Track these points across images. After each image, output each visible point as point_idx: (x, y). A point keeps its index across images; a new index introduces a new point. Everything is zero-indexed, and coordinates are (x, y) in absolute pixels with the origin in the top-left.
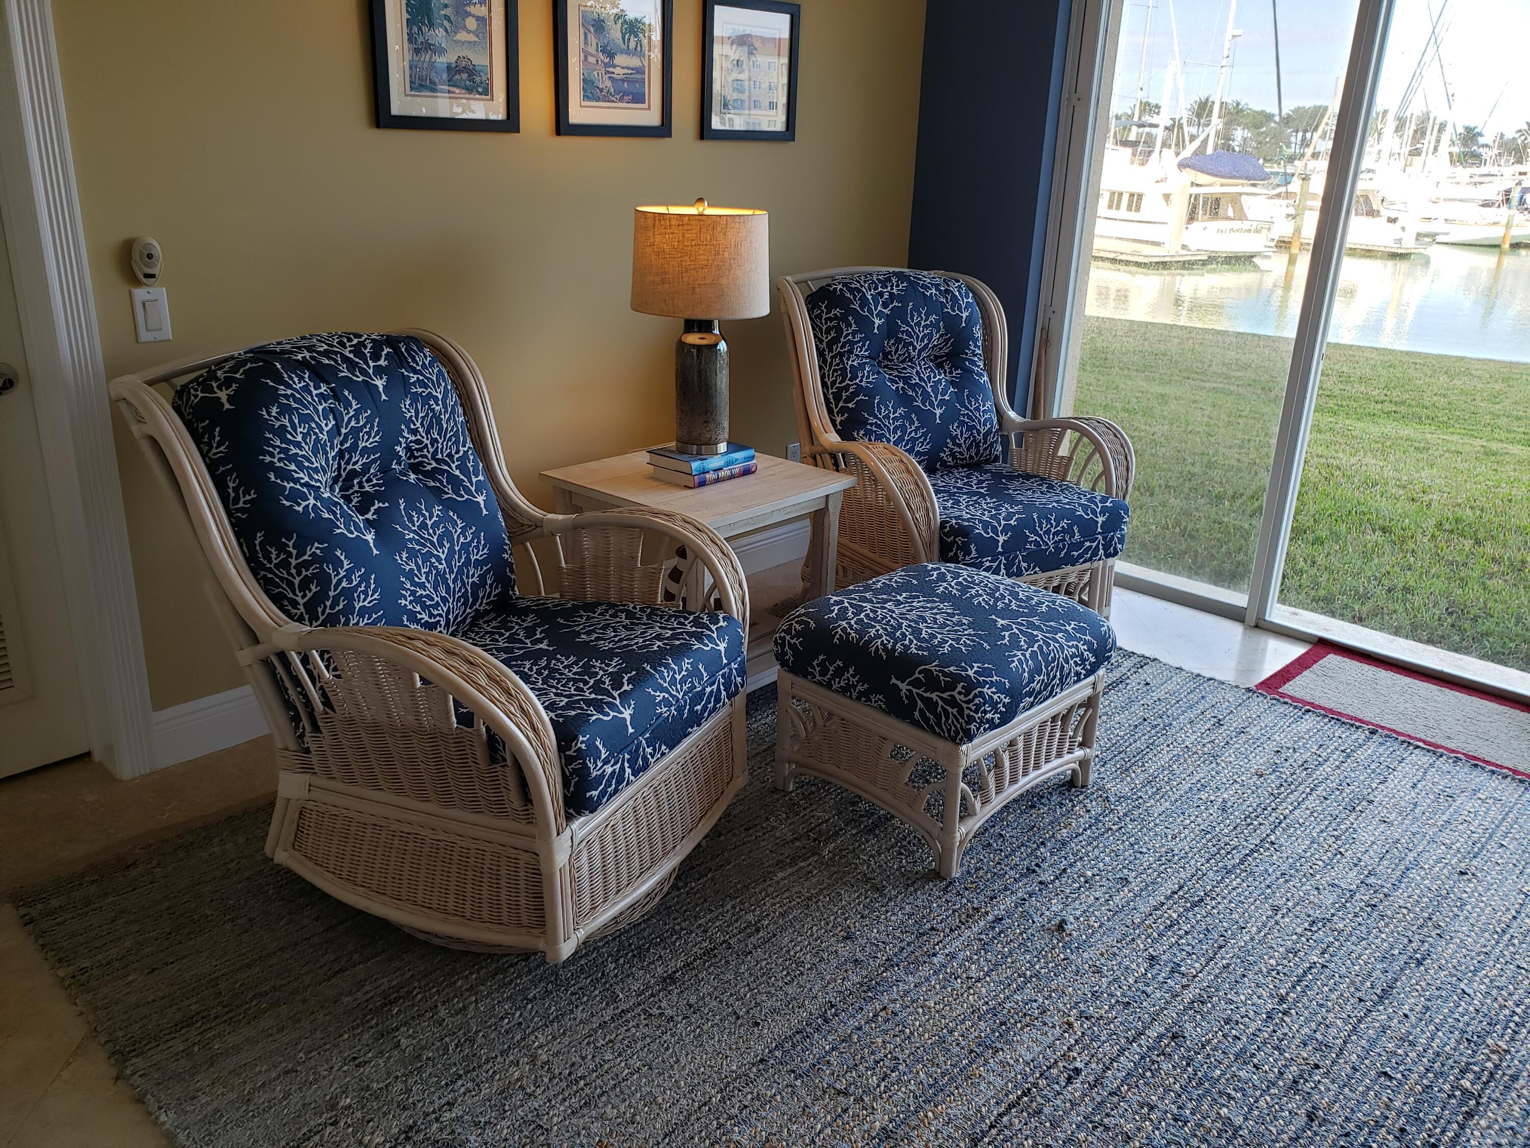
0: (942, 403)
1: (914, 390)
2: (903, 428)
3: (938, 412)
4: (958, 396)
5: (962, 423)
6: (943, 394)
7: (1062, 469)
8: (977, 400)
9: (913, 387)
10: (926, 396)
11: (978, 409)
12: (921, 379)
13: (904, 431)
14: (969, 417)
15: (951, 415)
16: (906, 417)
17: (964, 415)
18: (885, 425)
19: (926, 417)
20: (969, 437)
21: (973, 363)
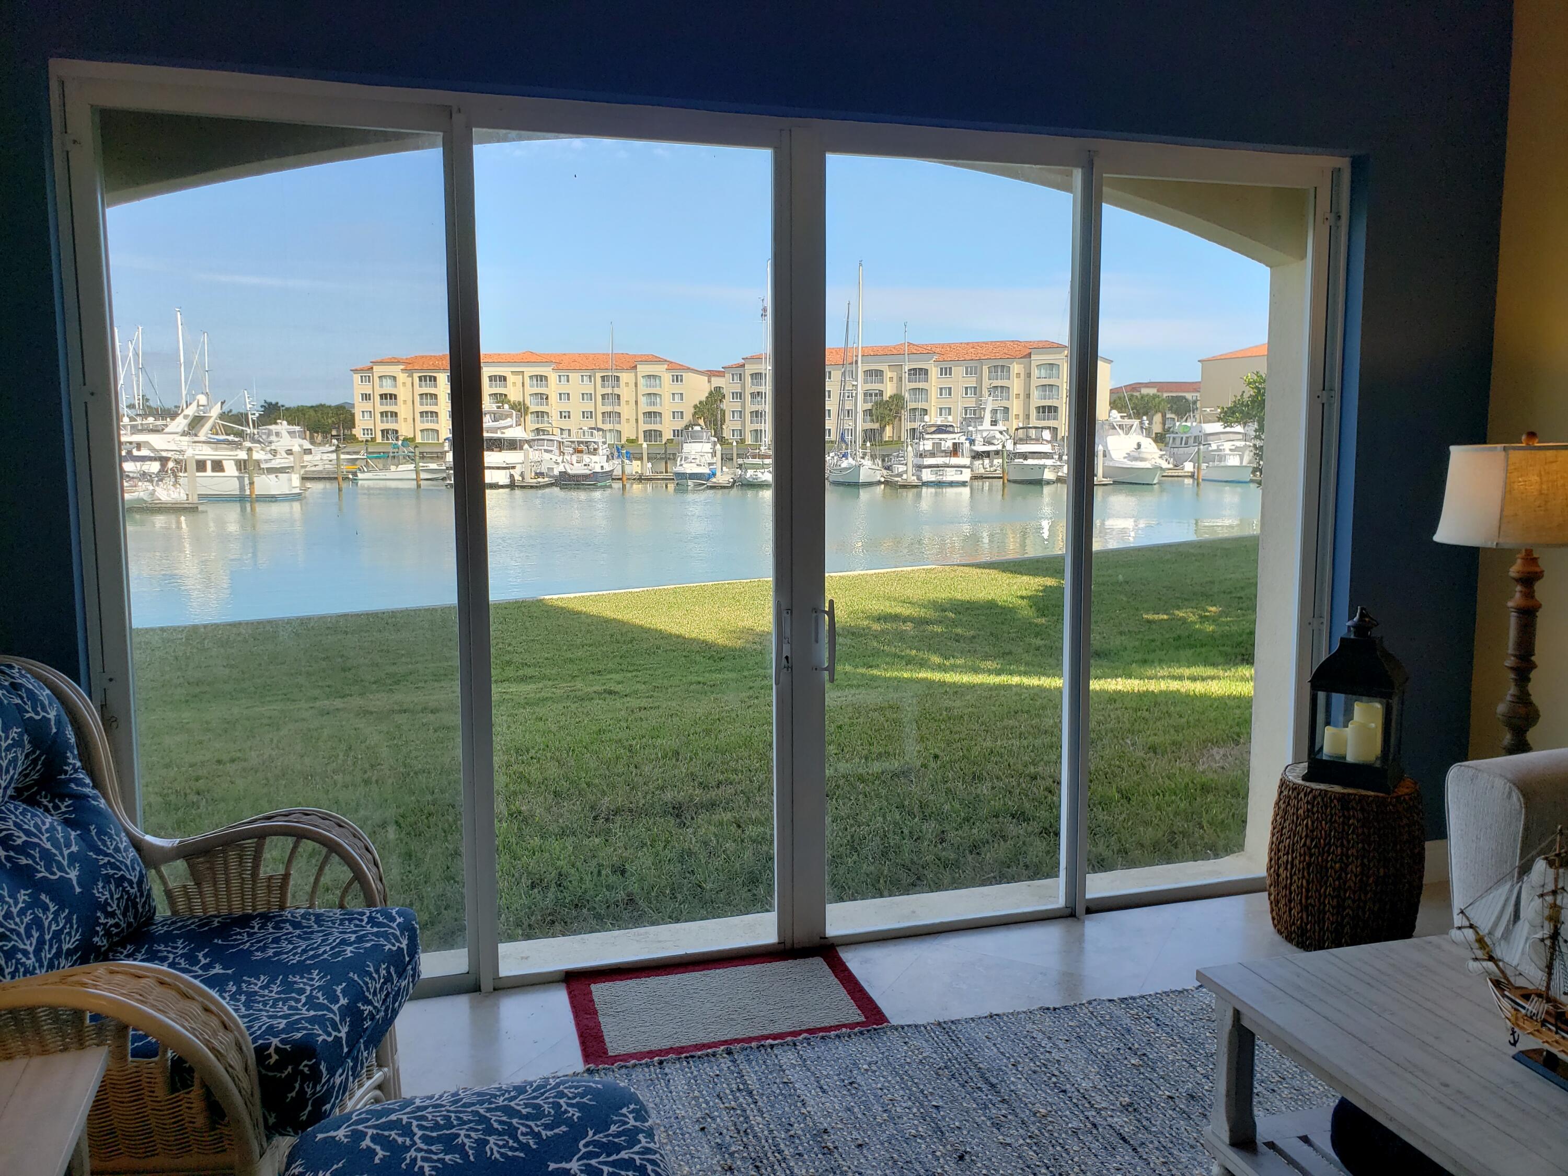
0: (73, 858)
1: (29, 856)
2: (37, 922)
3: (73, 875)
4: (84, 838)
5: (107, 879)
6: (68, 846)
7: (276, 893)
8: (111, 837)
9: (23, 849)
10: (47, 857)
11: (117, 850)
12: (28, 833)
13: (40, 927)
14: (113, 866)
15: (91, 874)
16: (35, 903)
17: (104, 866)
18: (12, 931)
19: (59, 890)
20: (122, 897)
21: (79, 782)
